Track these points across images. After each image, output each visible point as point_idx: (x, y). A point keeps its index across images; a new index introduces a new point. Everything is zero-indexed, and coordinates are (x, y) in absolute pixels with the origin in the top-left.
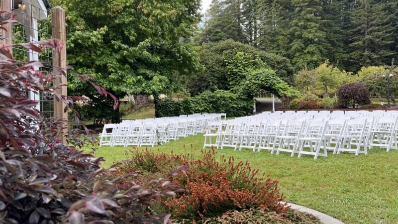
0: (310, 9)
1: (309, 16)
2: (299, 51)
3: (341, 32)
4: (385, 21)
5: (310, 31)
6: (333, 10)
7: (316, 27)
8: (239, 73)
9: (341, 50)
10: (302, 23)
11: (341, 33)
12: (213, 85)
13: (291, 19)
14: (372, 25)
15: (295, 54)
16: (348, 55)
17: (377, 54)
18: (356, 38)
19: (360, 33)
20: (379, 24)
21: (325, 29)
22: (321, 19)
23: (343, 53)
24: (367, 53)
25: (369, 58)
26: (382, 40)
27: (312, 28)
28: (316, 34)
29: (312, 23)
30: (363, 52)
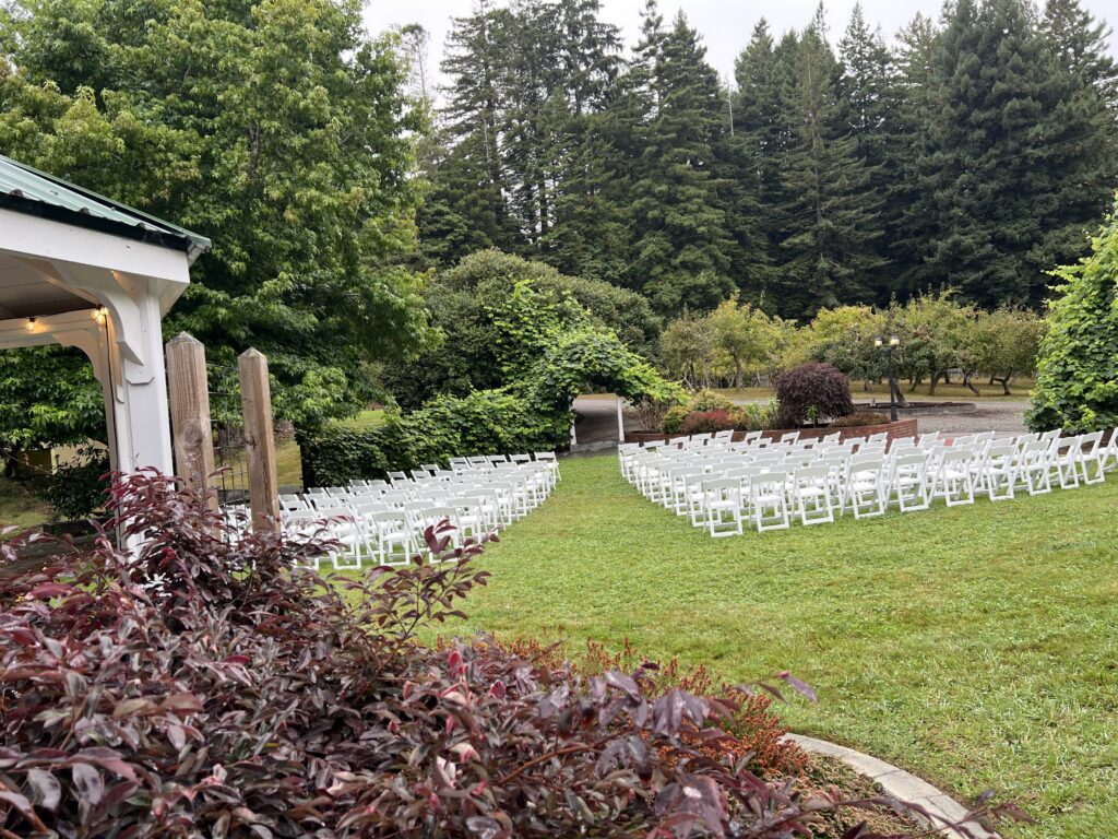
0: (681, 150)
1: (679, 168)
2: (659, 261)
3: (760, 210)
4: (861, 181)
5: (686, 209)
6: (736, 152)
7: (699, 196)
8: (525, 341)
9: (764, 257)
10: (664, 188)
11: (759, 212)
12: (456, 377)
13: (635, 179)
14: (833, 193)
15: (650, 269)
16: (780, 268)
17: (847, 265)
18: (796, 224)
19: (805, 212)
20: (848, 189)
21: (722, 203)
22: (710, 178)
23: (769, 264)
24: (823, 264)
25: (831, 275)
26: (858, 228)
27: (689, 199)
28: (699, 215)
29: (688, 187)
30: (816, 261)
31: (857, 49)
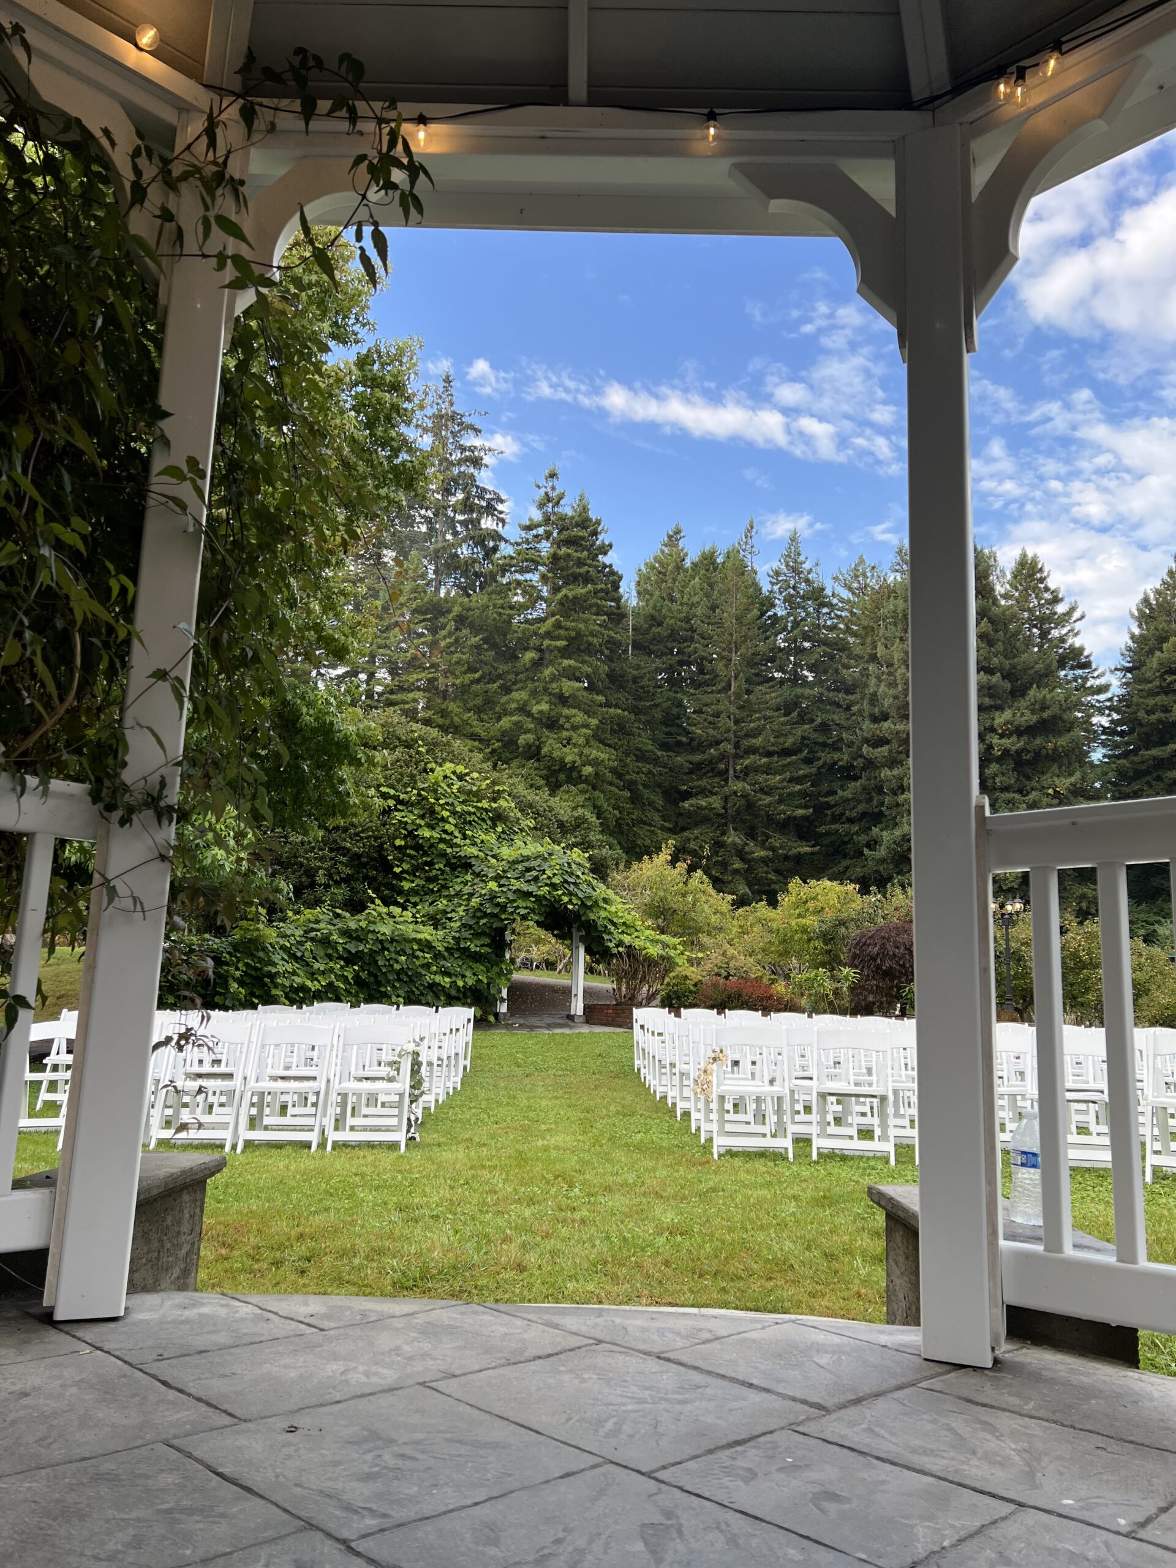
0: (572, 662)
1: (568, 686)
3: (657, 758)
4: (788, 742)
5: (569, 740)
6: (635, 680)
7: (586, 726)
9: (657, 818)
10: (545, 707)
11: (656, 761)
13: (507, 690)
14: (752, 750)
17: (763, 845)
18: (703, 783)
19: (713, 769)
20: (771, 749)
21: (614, 740)
22: (604, 705)
23: (662, 828)
24: (733, 838)
25: (741, 854)
26: (781, 801)
27: (574, 728)
28: (586, 751)
29: (574, 711)
30: (723, 833)
31: (792, 583)
